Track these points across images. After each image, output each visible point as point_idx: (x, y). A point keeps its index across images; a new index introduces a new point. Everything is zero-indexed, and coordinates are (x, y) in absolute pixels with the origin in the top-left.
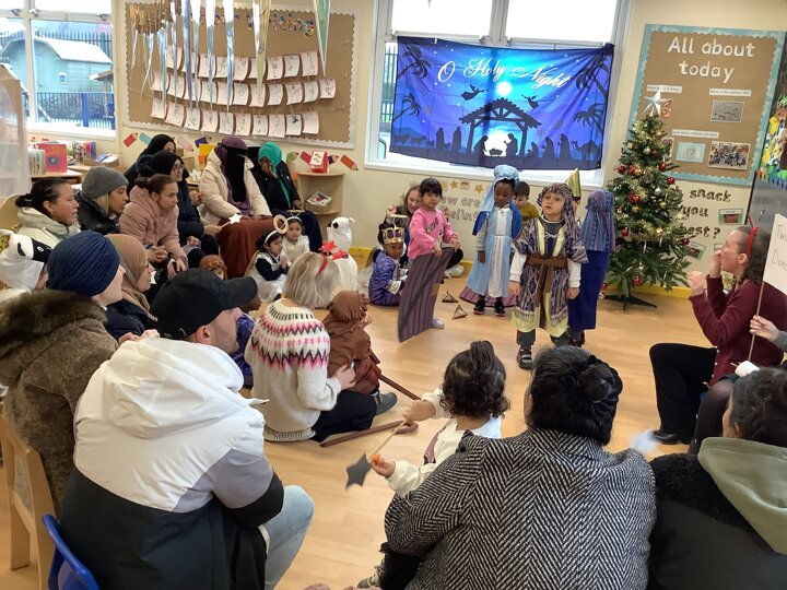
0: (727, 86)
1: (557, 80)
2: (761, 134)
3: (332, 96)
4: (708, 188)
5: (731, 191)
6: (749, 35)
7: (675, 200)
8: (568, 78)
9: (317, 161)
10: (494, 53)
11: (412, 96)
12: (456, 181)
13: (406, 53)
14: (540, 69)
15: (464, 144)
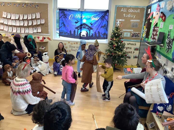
0: (134, 19)
1: (96, 18)
2: (142, 30)
3: (44, 23)
4: (131, 43)
5: (136, 43)
6: (138, 7)
7: (123, 46)
8: (99, 18)
9: (41, 38)
10: (82, 12)
11: (63, 23)
12: (75, 42)
13: (61, 13)
14: (93, 16)
15: (76, 34)
